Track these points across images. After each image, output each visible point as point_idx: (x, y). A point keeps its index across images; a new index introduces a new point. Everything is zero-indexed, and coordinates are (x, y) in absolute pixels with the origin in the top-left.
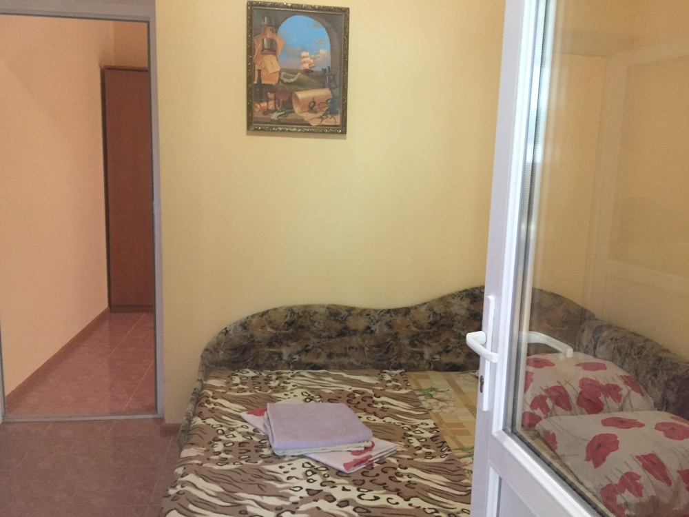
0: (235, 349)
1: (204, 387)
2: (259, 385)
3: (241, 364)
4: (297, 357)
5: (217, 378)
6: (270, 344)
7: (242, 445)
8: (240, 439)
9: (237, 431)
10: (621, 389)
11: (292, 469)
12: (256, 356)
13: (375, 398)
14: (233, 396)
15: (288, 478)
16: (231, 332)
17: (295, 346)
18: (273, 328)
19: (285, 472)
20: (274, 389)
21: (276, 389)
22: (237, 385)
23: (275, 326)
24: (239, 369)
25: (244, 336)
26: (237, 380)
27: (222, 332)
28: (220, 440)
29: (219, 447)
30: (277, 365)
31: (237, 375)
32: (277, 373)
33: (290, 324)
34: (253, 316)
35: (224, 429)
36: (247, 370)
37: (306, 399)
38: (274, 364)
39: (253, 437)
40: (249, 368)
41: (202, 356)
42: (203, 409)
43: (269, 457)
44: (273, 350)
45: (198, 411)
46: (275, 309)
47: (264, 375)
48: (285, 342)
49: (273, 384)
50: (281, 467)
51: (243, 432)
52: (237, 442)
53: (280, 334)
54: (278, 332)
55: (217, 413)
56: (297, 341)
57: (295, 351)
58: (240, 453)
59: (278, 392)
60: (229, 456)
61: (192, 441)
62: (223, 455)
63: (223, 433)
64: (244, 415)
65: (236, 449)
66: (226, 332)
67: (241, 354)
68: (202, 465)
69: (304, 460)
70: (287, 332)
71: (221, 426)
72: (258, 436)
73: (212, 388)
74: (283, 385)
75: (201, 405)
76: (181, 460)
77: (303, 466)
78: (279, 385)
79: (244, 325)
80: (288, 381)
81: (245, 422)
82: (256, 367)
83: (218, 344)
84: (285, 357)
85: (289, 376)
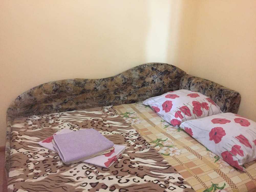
0: (26, 106)
1: (12, 129)
2: (43, 123)
3: (31, 114)
4: (60, 106)
5: (18, 123)
6: (46, 102)
7: (44, 162)
8: (42, 158)
9: (39, 154)
10: (208, 104)
11: (78, 172)
12: (38, 109)
13: (104, 122)
14: (31, 132)
15: (78, 178)
16: (23, 98)
17: (59, 101)
18: (47, 94)
19: (74, 175)
20: (52, 125)
21: (54, 125)
22: (31, 125)
23: (48, 93)
24: (30, 116)
25: (31, 99)
26: (30, 123)
27: (17, 99)
28: (31, 161)
29: (31, 166)
30: (50, 112)
31: (29, 120)
32: (51, 116)
33: (55, 91)
34: (34, 88)
35: (31, 154)
36: (34, 116)
37: (71, 127)
38: (49, 111)
39: (49, 156)
40: (35, 115)
41: (7, 112)
42: (15, 144)
43: (62, 167)
44: (47, 104)
45: (12, 146)
46: (46, 84)
47: (44, 117)
48: (54, 100)
49: (51, 122)
50: (71, 172)
51: (43, 154)
52: (41, 161)
53: (51, 96)
54: (50, 95)
55: (24, 144)
56: (59, 98)
57: (60, 103)
58: (45, 168)
59: (55, 126)
60: (39, 171)
61: (13, 165)
62: (35, 171)
63: (31, 156)
64: (40, 143)
65: (42, 165)
66: (20, 98)
67: (30, 108)
68: (24, 181)
69: (82, 165)
70: (55, 94)
71: (29, 152)
72: (52, 155)
73: (17, 129)
74: (56, 121)
75: (14, 141)
76: (9, 179)
77: (83, 169)
78: (54, 122)
79: (30, 94)
80: (59, 119)
81: (42, 147)
82: (39, 114)
83: (16, 105)
84: (54, 107)
85: (58, 116)
